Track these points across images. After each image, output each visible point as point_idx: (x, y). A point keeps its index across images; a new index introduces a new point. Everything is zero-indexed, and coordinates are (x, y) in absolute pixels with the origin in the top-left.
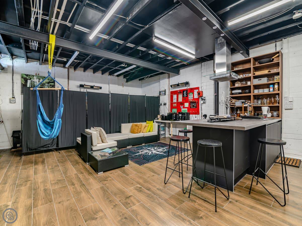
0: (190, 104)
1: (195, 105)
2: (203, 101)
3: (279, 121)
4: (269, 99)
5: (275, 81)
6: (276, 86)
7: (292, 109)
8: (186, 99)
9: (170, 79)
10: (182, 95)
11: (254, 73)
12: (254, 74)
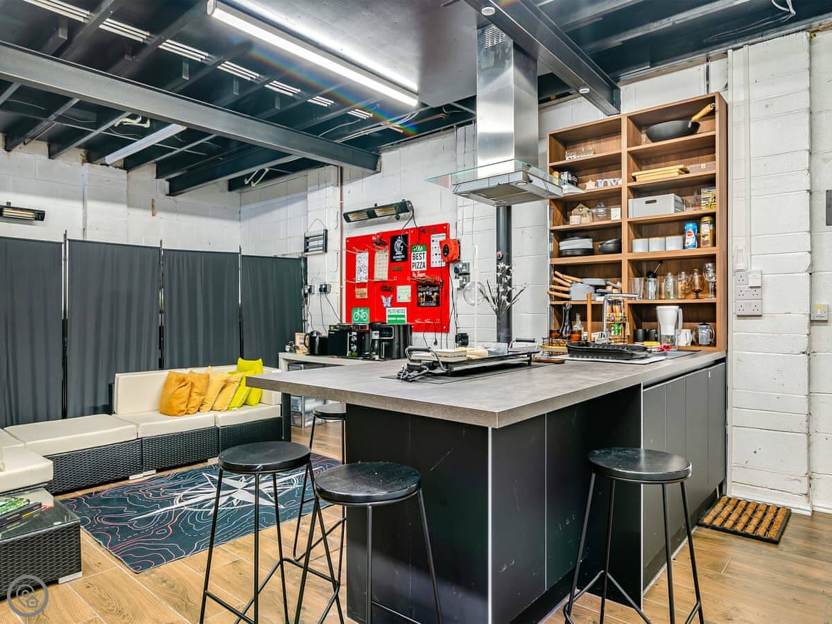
0: (414, 293)
1: (436, 294)
2: (461, 278)
3: (717, 362)
4: (686, 274)
5: (704, 210)
6: (706, 229)
7: (760, 316)
8: (400, 270)
9: (346, 188)
10: (387, 253)
11: (633, 174)
12: (635, 179)
